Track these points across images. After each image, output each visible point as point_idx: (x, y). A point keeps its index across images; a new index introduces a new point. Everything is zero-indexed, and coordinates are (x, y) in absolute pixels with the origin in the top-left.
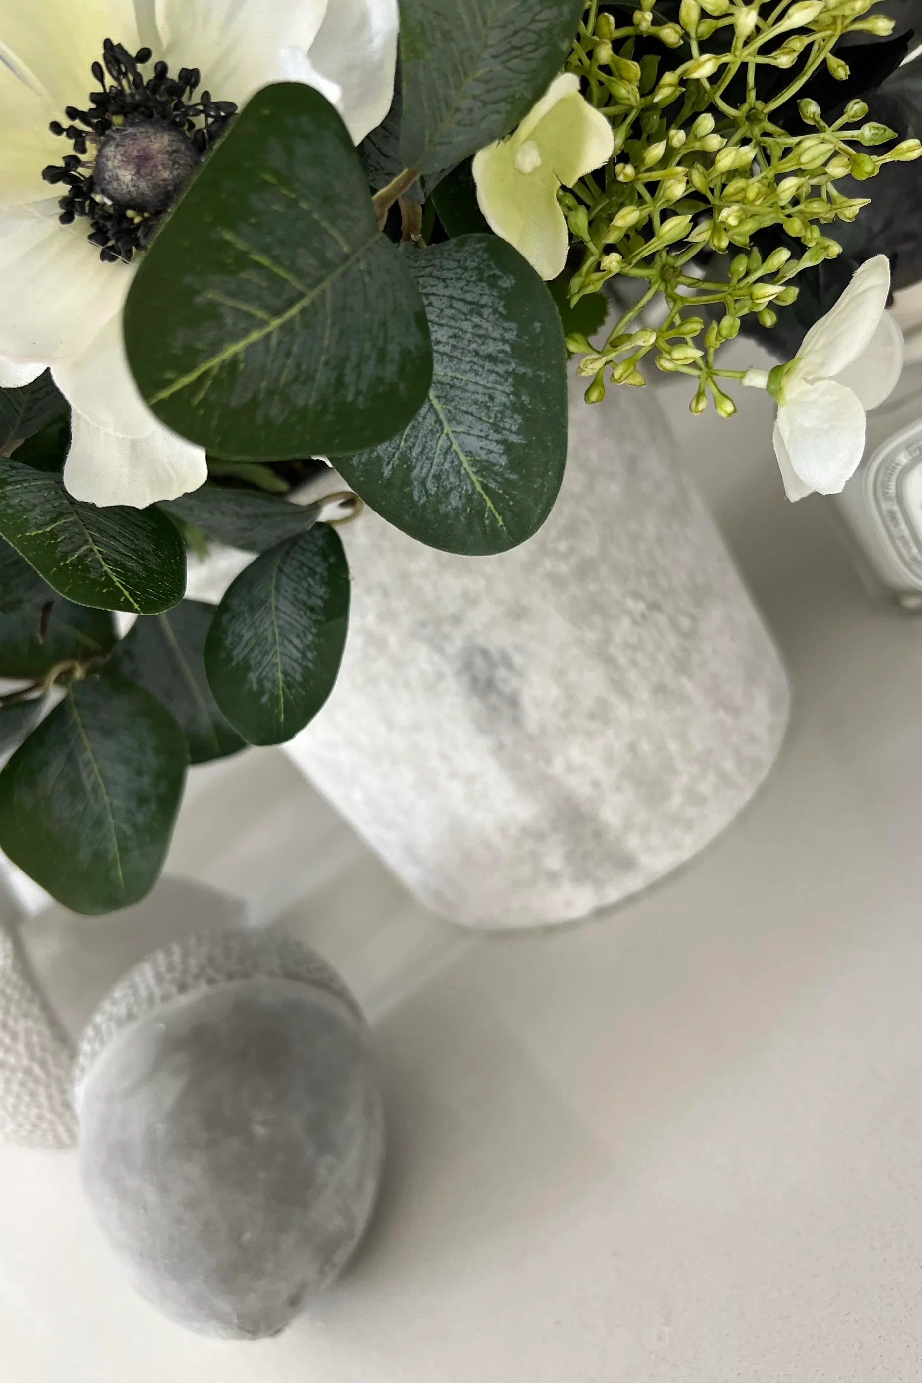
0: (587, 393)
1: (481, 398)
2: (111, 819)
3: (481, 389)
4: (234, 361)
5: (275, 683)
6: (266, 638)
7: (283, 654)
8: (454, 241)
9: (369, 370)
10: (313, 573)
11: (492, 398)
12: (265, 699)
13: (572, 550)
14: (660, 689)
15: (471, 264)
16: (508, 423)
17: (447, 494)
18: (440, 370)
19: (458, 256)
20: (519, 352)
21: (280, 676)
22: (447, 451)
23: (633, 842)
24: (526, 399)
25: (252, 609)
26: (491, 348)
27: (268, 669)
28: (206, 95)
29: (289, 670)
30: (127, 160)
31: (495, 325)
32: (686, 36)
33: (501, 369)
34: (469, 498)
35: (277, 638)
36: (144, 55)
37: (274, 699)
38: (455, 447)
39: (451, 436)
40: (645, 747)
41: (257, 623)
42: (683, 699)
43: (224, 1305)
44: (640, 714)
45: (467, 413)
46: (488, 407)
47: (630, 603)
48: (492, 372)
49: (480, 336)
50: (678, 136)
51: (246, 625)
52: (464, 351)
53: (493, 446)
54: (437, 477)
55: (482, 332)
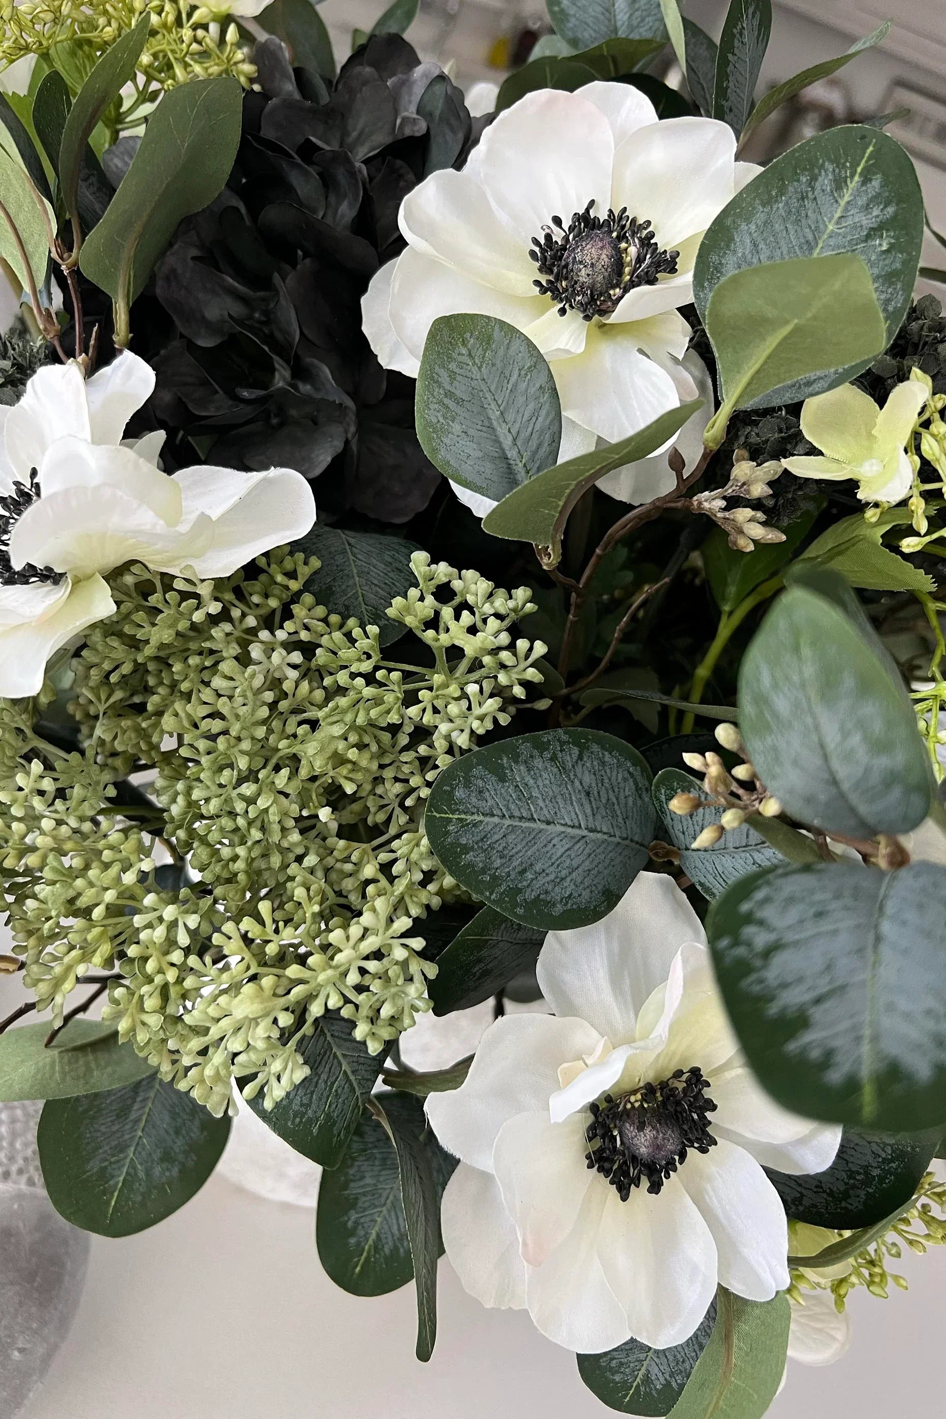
1: (679, 1356)
2: (131, 1152)
3: (683, 1354)
5: (366, 1237)
6: (380, 1196)
7: (385, 1219)
11: (683, 1362)
12: (353, 1241)
17: (617, 1372)
21: (373, 1236)
27: (368, 1219)
29: (383, 1236)
34: (626, 1382)
35: (389, 1202)
38: (645, 1363)
39: (649, 1358)
41: (381, 1179)
45: (666, 1357)
46: (677, 1363)
48: (695, 1351)
49: (705, 1331)
51: (372, 1170)
54: (622, 1364)
55: (708, 1331)
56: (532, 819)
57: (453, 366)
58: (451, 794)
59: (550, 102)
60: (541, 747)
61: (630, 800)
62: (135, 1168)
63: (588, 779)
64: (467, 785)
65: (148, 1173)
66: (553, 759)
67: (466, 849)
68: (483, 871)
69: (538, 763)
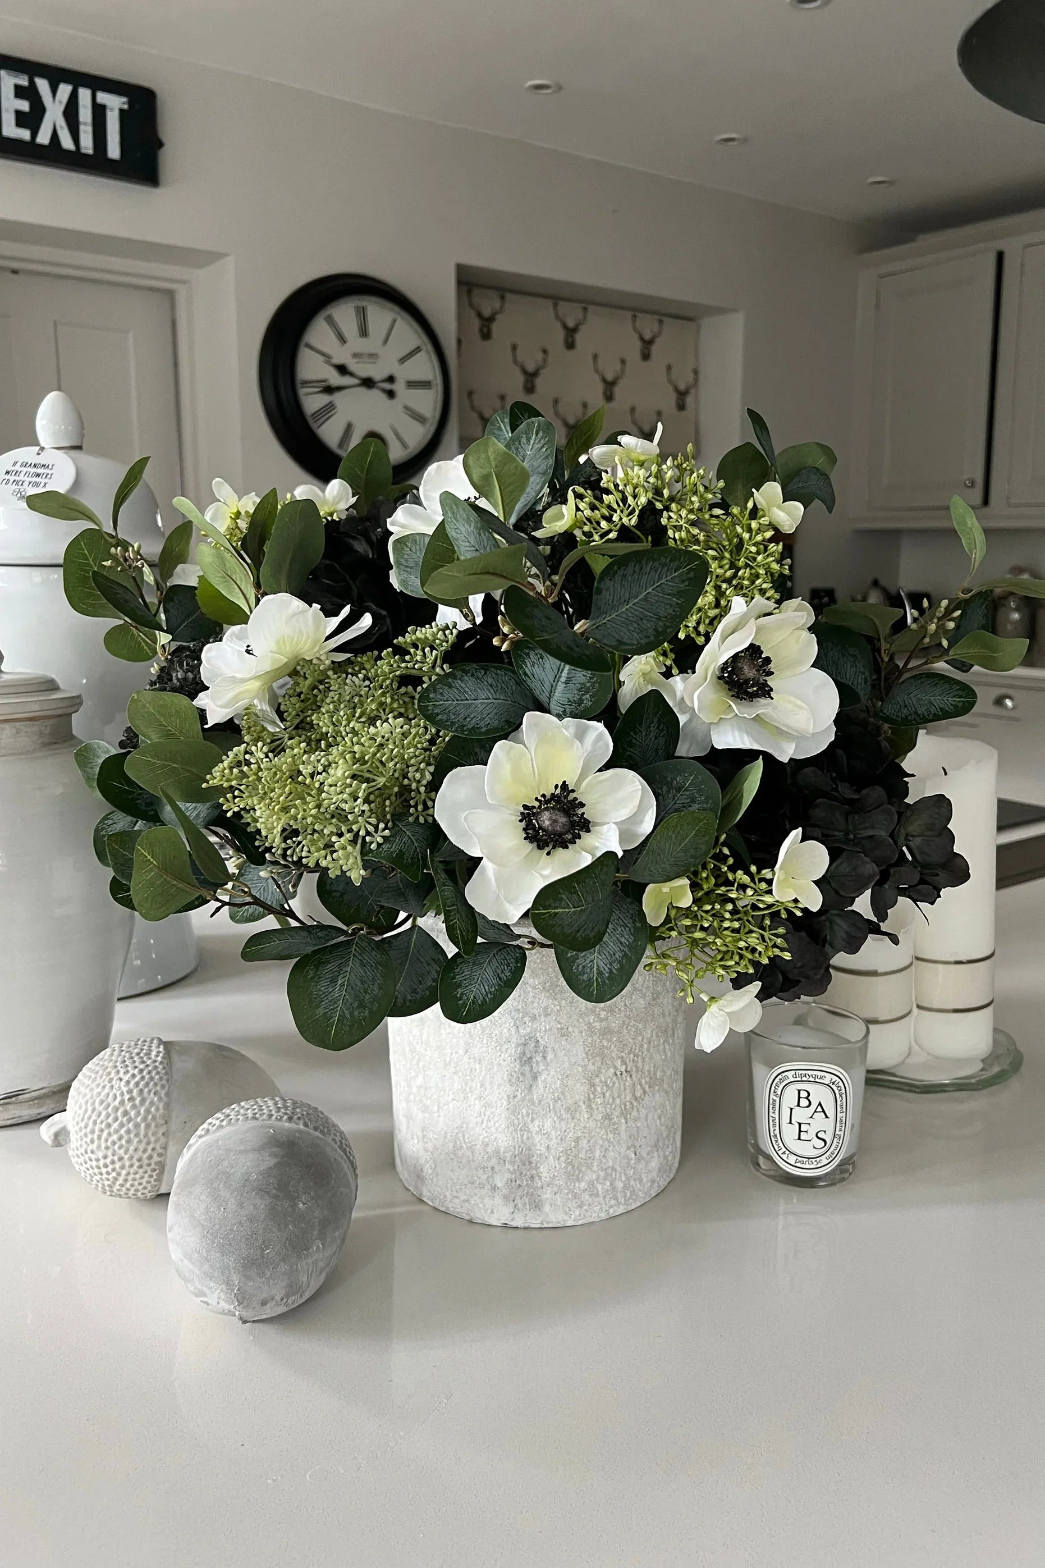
0: (645, 966)
1: (612, 953)
3: (614, 951)
4: (558, 913)
5: (468, 998)
7: (478, 989)
8: (630, 900)
9: (588, 932)
10: (508, 965)
11: (615, 955)
12: (460, 1002)
13: (607, 1019)
14: (608, 1117)
15: (631, 912)
16: (615, 965)
17: (583, 974)
18: (605, 939)
19: (630, 906)
20: (630, 947)
21: (472, 997)
22: (592, 961)
23: (547, 1195)
24: (624, 961)
25: (474, 964)
26: (623, 940)
27: (468, 991)
28: (583, 813)
29: (477, 997)
30: (550, 819)
31: (627, 934)
32: (735, 880)
33: (622, 948)
34: (590, 979)
35: (479, 981)
36: (573, 791)
37: (465, 1004)
38: (595, 962)
39: (597, 959)
40: (584, 1143)
42: (616, 1132)
43: (236, 1279)
44: (592, 1124)
45: (605, 955)
46: (612, 957)
47: (618, 1063)
48: (619, 947)
49: (622, 936)
50: (717, 906)
52: (614, 935)
53: (607, 969)
54: (584, 967)
56: (467, 700)
57: (406, 557)
58: (428, 696)
59: (439, 467)
60: (466, 672)
61: (514, 687)
62: (343, 1012)
63: (490, 681)
64: (435, 692)
65: (352, 1014)
66: (473, 675)
67: (437, 714)
68: (447, 721)
69: (466, 678)
